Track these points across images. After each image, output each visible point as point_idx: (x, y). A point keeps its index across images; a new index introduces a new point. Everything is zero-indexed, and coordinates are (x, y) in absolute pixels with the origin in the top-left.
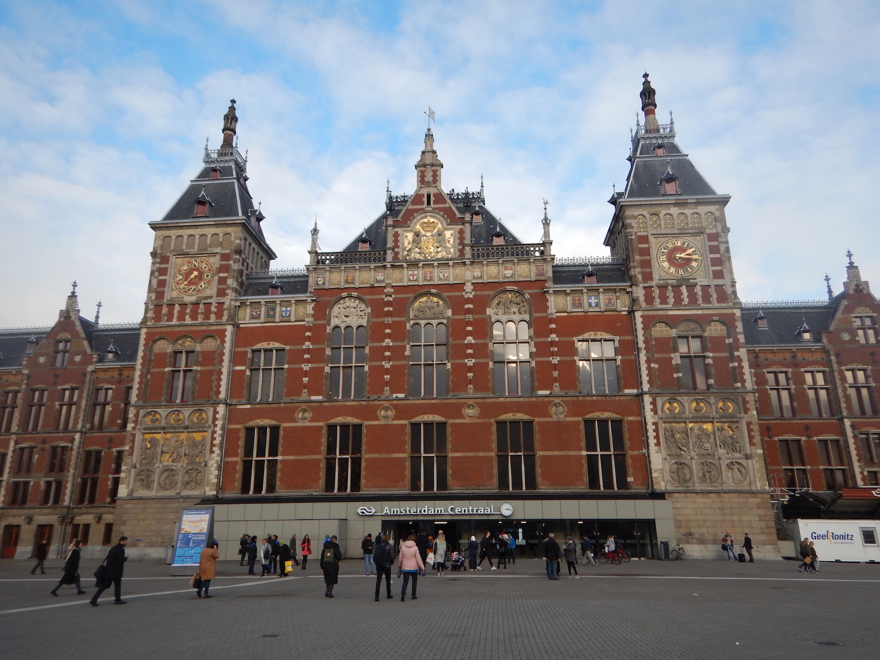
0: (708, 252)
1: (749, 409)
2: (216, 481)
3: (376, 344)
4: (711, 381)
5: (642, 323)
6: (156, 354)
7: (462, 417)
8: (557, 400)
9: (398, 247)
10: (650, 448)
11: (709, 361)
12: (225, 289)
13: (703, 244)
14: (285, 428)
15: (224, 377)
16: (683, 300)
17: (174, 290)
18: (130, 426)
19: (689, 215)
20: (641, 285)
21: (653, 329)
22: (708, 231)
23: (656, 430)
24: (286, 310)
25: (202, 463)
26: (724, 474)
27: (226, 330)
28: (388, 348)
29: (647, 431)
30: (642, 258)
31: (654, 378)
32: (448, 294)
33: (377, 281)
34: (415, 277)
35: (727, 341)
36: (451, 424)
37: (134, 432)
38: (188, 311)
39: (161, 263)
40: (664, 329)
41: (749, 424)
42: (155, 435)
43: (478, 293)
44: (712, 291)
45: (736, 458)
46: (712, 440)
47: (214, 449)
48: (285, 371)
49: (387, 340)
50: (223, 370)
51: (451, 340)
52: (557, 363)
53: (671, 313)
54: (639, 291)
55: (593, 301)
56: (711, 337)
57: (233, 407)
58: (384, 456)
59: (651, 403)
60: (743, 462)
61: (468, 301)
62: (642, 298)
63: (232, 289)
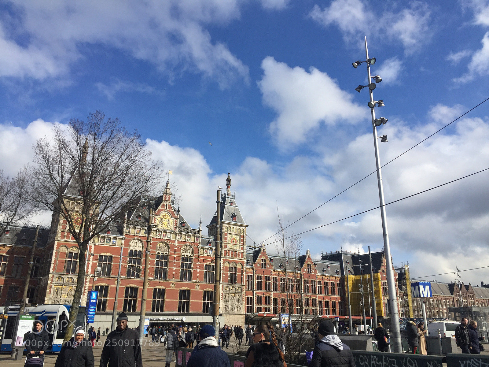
0: (241, 242)
1: (244, 291)
4: (237, 281)
5: (223, 261)
6: (61, 252)
7: (170, 287)
8: (197, 284)
9: (155, 223)
10: (220, 300)
11: (237, 275)
13: (240, 238)
14: (110, 287)
15: (91, 265)
16: (233, 256)
18: (49, 282)
19: (238, 229)
20: (224, 249)
21: (225, 264)
22: (242, 235)
23: (222, 295)
24: (114, 241)
26: (236, 309)
29: (220, 295)
30: (226, 240)
31: (224, 279)
32: (170, 243)
35: (242, 270)
36: (167, 290)
37: (51, 285)
39: (65, 213)
40: (228, 264)
42: (59, 286)
43: (179, 244)
44: (240, 254)
46: (234, 299)
48: (112, 265)
50: (90, 262)
51: (169, 260)
52: (199, 271)
53: (230, 259)
54: (223, 251)
55: (211, 252)
56: (238, 268)
59: (222, 287)
60: (240, 305)
61: (176, 247)
62: (224, 254)
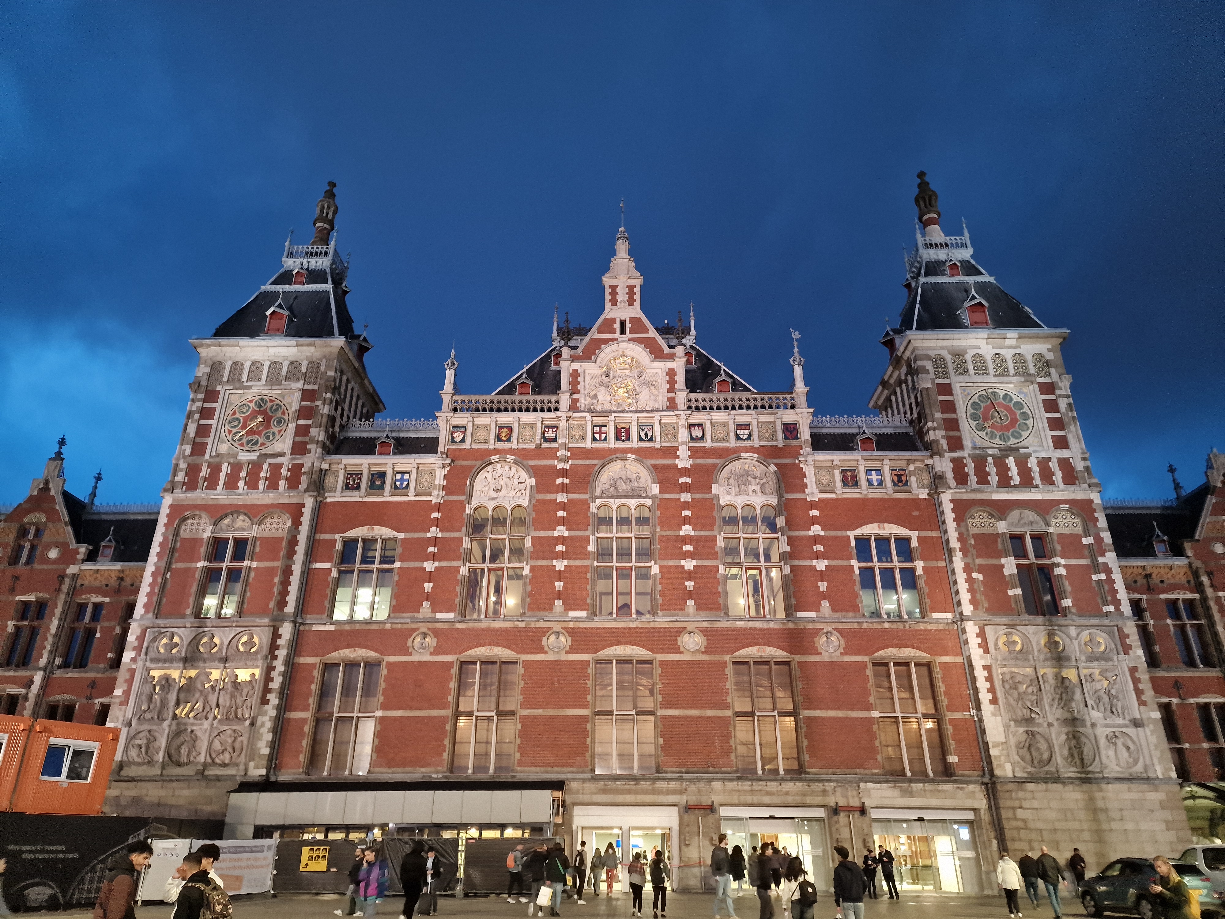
0: (1043, 410)
1: (1130, 647)
2: (266, 751)
3: (542, 534)
4: (1067, 602)
5: (953, 510)
6: (184, 540)
7: (678, 651)
8: (827, 628)
9: (578, 392)
10: (982, 707)
11: (1061, 571)
12: (305, 444)
13: (1034, 398)
14: (389, 664)
15: (295, 579)
16: (1011, 478)
17: (223, 442)
18: (127, 656)
19: (1009, 358)
20: (947, 455)
21: (970, 521)
22: (1039, 380)
23: (989, 679)
24: (402, 480)
25: (246, 719)
26: (1103, 752)
27: (303, 505)
28: (562, 540)
29: (974, 679)
30: (946, 416)
31: (978, 596)
32: (653, 462)
33: (546, 440)
34: (603, 436)
35: (1085, 541)
36: (661, 662)
37: (134, 666)
38: (243, 474)
39: (205, 400)
40: (987, 521)
41: (1133, 670)
42: (168, 672)
43: (699, 461)
44: (1054, 466)
45: (1119, 726)
47: (269, 696)
48: (396, 572)
49: (560, 528)
50: (293, 567)
51: (658, 530)
52: (824, 569)
53: (995, 496)
54: (944, 464)
55: (874, 477)
56: (1060, 536)
57: (307, 628)
58: (552, 712)
59: (978, 635)
60: (1131, 731)
61: (685, 472)
62: (950, 475)
63: (318, 442)
